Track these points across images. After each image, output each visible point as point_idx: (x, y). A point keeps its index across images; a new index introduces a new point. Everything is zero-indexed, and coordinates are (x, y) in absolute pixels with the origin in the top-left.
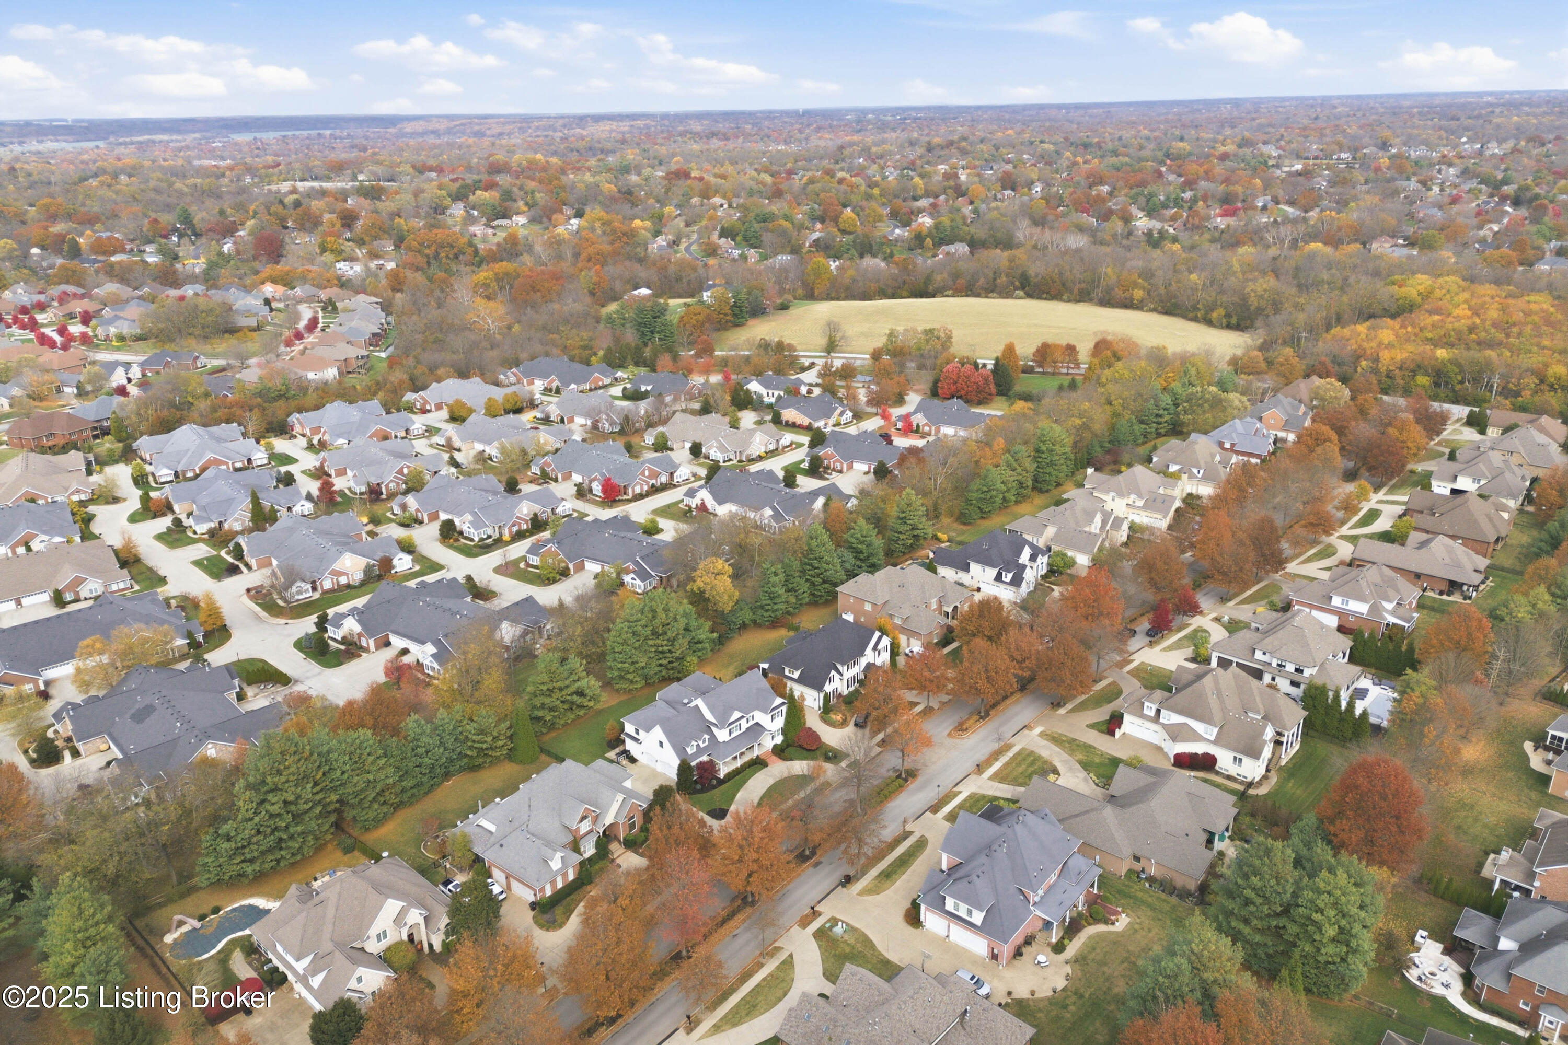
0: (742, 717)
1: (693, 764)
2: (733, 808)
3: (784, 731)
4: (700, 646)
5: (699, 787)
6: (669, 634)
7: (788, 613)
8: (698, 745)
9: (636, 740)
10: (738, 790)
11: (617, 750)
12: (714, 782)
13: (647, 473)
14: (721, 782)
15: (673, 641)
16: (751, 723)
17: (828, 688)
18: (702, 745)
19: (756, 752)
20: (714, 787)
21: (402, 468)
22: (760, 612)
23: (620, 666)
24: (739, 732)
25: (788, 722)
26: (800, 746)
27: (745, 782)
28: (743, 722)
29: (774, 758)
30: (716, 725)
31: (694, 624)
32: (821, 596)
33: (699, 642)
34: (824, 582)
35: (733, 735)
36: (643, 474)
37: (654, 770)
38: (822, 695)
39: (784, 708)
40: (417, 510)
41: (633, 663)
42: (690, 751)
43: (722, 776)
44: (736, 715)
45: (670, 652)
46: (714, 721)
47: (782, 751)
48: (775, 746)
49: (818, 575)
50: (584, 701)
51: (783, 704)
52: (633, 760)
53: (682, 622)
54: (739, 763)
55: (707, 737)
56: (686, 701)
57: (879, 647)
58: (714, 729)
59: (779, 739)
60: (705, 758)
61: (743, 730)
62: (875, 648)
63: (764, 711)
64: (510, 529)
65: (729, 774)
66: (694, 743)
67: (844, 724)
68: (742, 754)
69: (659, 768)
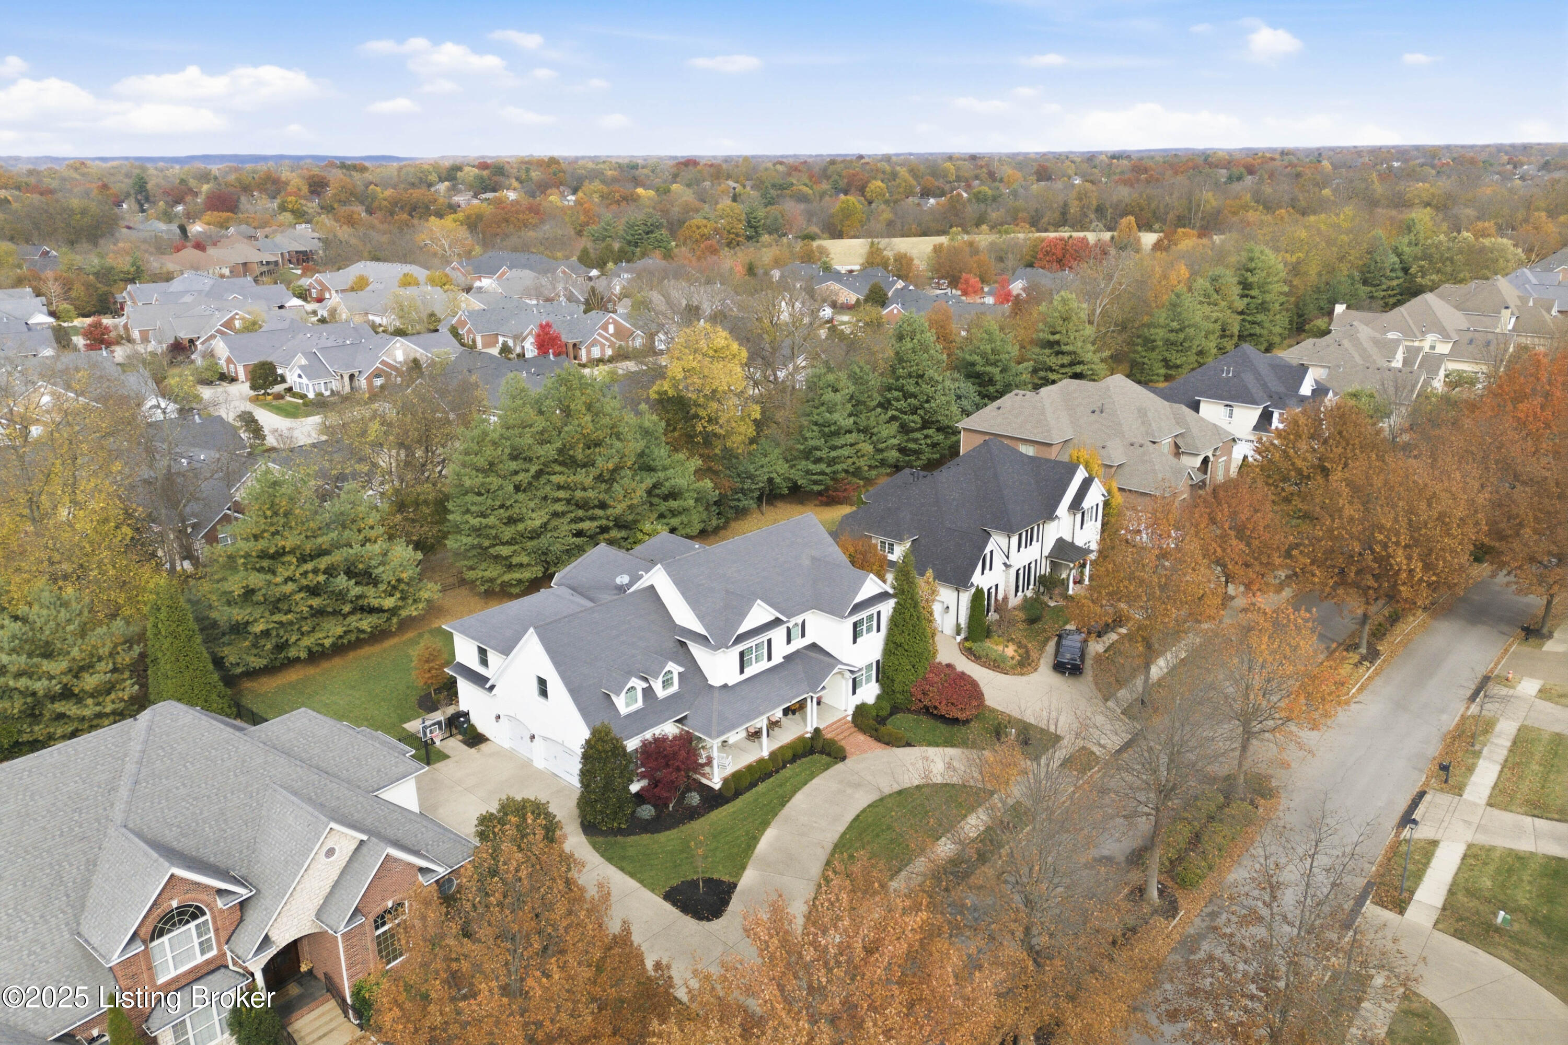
0: (777, 622)
1: (632, 744)
2: (749, 878)
3: (883, 673)
4: (673, 504)
5: (647, 811)
6: (600, 462)
7: (857, 473)
8: (648, 692)
9: (480, 680)
10: (765, 824)
11: (438, 716)
12: (694, 799)
13: (611, 329)
14: (714, 800)
15: (608, 479)
16: (798, 644)
17: (980, 579)
18: (661, 693)
19: (812, 720)
20: (693, 814)
21: (232, 319)
22: (803, 464)
23: (476, 522)
24: (764, 665)
25: (892, 646)
26: (927, 711)
27: (784, 801)
28: (778, 635)
29: (861, 738)
30: (702, 640)
31: (661, 453)
32: (917, 453)
33: (673, 495)
34: (926, 424)
35: (750, 671)
36: (605, 328)
37: (527, 764)
38: (966, 597)
39: (887, 608)
40: (229, 361)
41: (511, 521)
42: (623, 705)
43: (716, 782)
44: (760, 613)
45: (603, 506)
46: (699, 628)
47: (882, 721)
48: (861, 710)
49: (914, 411)
50: (373, 596)
51: (883, 596)
52: (475, 739)
53: (634, 446)
54: (765, 748)
55: (675, 669)
56: (623, 579)
57: (1087, 504)
58: (697, 650)
59: (870, 692)
60: (669, 729)
61: (777, 659)
62: (1076, 505)
63: (834, 609)
64: (369, 382)
65: (737, 776)
66: (640, 685)
67: (1024, 664)
68: (773, 725)
69: (540, 757)
